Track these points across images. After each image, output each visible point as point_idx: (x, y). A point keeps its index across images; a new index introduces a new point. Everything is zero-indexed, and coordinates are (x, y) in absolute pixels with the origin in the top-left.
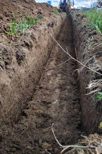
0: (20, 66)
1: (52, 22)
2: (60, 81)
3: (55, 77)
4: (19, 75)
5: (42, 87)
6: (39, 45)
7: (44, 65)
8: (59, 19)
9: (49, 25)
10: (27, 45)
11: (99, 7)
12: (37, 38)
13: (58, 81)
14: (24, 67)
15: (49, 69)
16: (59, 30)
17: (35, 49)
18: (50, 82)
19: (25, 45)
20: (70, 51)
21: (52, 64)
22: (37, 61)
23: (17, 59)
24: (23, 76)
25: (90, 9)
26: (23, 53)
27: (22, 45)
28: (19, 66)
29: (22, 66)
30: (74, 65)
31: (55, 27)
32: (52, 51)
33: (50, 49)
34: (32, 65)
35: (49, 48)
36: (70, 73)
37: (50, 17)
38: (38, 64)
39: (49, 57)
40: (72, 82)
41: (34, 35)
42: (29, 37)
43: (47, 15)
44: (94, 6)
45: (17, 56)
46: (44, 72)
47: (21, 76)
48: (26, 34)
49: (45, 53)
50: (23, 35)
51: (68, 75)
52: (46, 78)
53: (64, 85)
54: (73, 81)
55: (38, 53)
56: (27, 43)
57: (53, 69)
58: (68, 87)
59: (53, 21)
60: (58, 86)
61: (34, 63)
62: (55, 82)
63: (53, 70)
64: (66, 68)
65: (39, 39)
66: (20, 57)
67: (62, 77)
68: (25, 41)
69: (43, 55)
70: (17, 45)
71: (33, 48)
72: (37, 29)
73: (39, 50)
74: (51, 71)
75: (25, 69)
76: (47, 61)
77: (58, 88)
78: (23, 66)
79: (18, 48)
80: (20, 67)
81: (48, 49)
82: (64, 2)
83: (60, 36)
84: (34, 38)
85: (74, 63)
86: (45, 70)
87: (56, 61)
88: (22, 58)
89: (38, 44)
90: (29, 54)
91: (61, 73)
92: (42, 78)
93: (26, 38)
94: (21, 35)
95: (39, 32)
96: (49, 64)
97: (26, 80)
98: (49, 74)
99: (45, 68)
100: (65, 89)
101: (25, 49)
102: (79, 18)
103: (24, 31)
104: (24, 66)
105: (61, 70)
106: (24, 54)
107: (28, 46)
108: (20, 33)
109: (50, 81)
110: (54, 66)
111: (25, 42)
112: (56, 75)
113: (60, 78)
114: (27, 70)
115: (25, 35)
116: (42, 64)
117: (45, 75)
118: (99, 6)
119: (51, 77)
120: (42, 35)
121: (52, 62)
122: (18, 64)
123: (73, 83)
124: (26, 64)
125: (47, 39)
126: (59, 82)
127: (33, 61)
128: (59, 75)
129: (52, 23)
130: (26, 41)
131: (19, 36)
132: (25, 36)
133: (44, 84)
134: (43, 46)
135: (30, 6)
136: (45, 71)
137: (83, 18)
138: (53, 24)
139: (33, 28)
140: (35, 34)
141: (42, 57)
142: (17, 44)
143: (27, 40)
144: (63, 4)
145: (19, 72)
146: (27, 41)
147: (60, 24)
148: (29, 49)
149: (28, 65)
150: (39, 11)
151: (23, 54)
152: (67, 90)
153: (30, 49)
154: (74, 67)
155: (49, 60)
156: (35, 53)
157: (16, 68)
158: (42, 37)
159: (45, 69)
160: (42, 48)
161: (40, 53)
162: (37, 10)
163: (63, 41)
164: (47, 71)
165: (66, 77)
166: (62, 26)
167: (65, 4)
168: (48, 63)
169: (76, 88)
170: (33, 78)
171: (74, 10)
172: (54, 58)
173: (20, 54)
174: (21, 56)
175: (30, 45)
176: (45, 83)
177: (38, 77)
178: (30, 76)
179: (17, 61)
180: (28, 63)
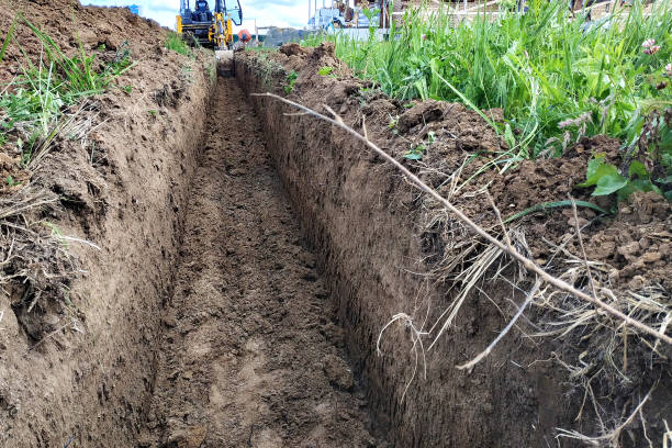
0: (43, 352)
1: (174, 82)
2: (266, 377)
3: (234, 361)
4: (43, 419)
5: (181, 438)
6: (134, 201)
7: (164, 302)
8: (195, 70)
9: (160, 98)
10: (74, 205)
11: (344, 23)
12: (121, 162)
13: (256, 380)
14: (69, 353)
15: (196, 322)
16: (201, 123)
17: (118, 223)
18: (217, 398)
19: (59, 211)
20: (278, 214)
21: (207, 286)
22: (131, 288)
23: (17, 309)
24: (66, 414)
25: (309, 32)
26: (61, 267)
27: (46, 213)
28: (33, 356)
29: (52, 348)
30: (313, 279)
31: (184, 108)
32: (191, 221)
33: (180, 213)
34: (112, 321)
35: (176, 210)
36: (312, 327)
37: (158, 60)
38: (135, 305)
39: (181, 254)
40: (338, 377)
41: (102, 147)
42: (80, 158)
43: (143, 51)
44: (321, 20)
45: (14, 292)
46: (170, 341)
47: (53, 425)
48: (61, 140)
49: (160, 238)
50: (44, 152)
51: (304, 335)
52: (188, 375)
53: (295, 399)
54: (339, 371)
55: (132, 247)
56: (77, 197)
57: (214, 315)
58: (321, 408)
59: (175, 79)
60: (264, 408)
61: (118, 305)
62: (242, 387)
63: (216, 324)
64: (281, 300)
65: (133, 165)
66: (38, 295)
67: (271, 352)
68: (61, 182)
69: (155, 250)
70: (8, 219)
71: (110, 222)
72: (114, 113)
73: (135, 226)
74: (205, 329)
75: (73, 363)
76: (173, 278)
77: (268, 425)
78: (61, 347)
79: (18, 231)
80: (41, 361)
81: (172, 216)
82: (198, 8)
83: (208, 148)
84: (105, 163)
85: (308, 266)
86: (169, 327)
87: (222, 267)
88: (51, 301)
89: (129, 192)
90: (90, 263)
91: (261, 331)
92: (161, 377)
93: (64, 168)
94: (32, 148)
95: (128, 130)
96: (187, 292)
97: (88, 429)
98: (199, 348)
99: (171, 317)
100: (310, 424)
101: (67, 238)
102: (298, 60)
103: (44, 127)
104: (67, 344)
105: (257, 316)
106: (66, 266)
107: (78, 213)
108: (20, 142)
109: (214, 387)
110: (220, 300)
111: (57, 189)
112: (235, 346)
113: (260, 361)
114: (86, 365)
115: (55, 149)
116: (154, 300)
117: (180, 356)
118: (342, 19)
119: (216, 366)
120: (140, 145)
121: (204, 281)
122: (26, 346)
123: (343, 381)
124: (80, 329)
125: (165, 165)
126: (263, 385)
127: (116, 298)
128: (253, 345)
129: (174, 88)
130: (68, 181)
131: (18, 159)
132: (58, 155)
133: (185, 417)
134: (154, 201)
135: (50, 14)
136: (171, 334)
137: (322, 59)
138: (177, 95)
139: (96, 110)
140: (108, 140)
141: (153, 261)
142: (10, 212)
143: (74, 178)
144: (196, 17)
145: (40, 402)
146: (73, 183)
147: (203, 93)
148: (86, 229)
149: (91, 331)
150: (103, 38)
151: (56, 271)
152: (319, 432)
153: (94, 229)
154: (317, 291)
155: (183, 270)
156: (119, 246)
157: (18, 383)
158: (143, 154)
159: (169, 322)
160: (150, 215)
161: (141, 244)
162: (91, 34)
163: (229, 167)
164: (184, 334)
165: (291, 351)
166: (210, 104)
167: (204, 15)
168: (179, 289)
169: (361, 407)
170: (122, 401)
171: (245, 39)
172: (210, 258)
173: (39, 274)
174: (48, 289)
175: (92, 205)
176: (189, 409)
177: (145, 380)
178: (103, 395)
179: (20, 323)
180: (90, 315)
